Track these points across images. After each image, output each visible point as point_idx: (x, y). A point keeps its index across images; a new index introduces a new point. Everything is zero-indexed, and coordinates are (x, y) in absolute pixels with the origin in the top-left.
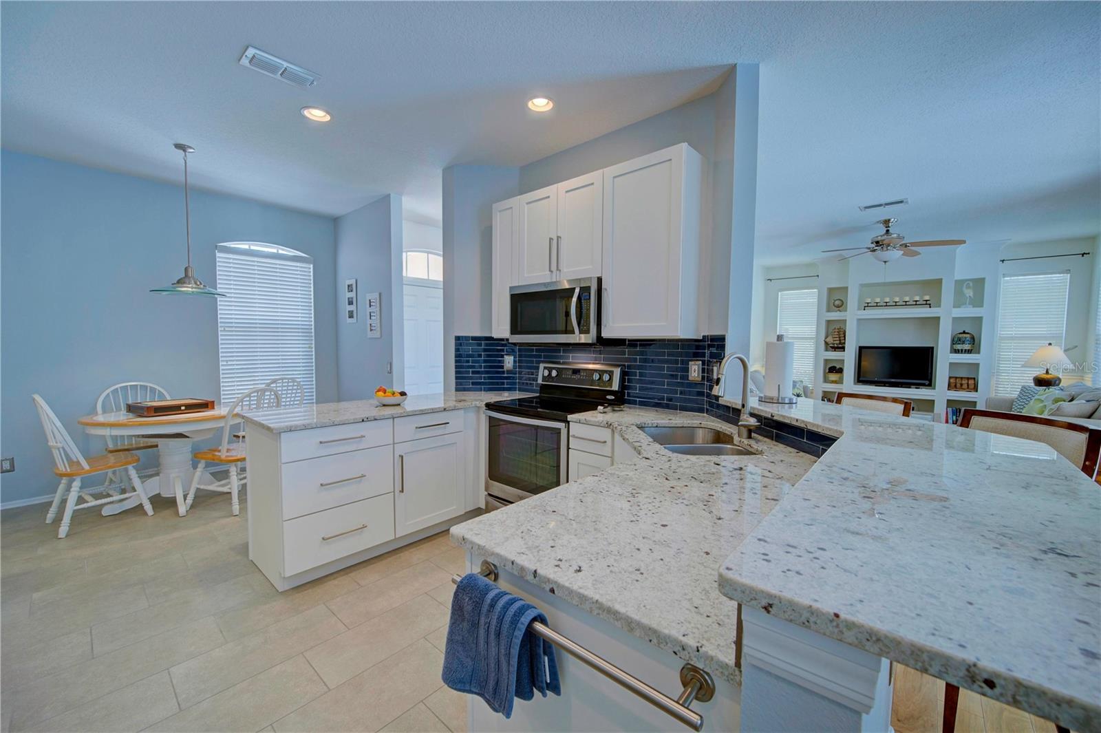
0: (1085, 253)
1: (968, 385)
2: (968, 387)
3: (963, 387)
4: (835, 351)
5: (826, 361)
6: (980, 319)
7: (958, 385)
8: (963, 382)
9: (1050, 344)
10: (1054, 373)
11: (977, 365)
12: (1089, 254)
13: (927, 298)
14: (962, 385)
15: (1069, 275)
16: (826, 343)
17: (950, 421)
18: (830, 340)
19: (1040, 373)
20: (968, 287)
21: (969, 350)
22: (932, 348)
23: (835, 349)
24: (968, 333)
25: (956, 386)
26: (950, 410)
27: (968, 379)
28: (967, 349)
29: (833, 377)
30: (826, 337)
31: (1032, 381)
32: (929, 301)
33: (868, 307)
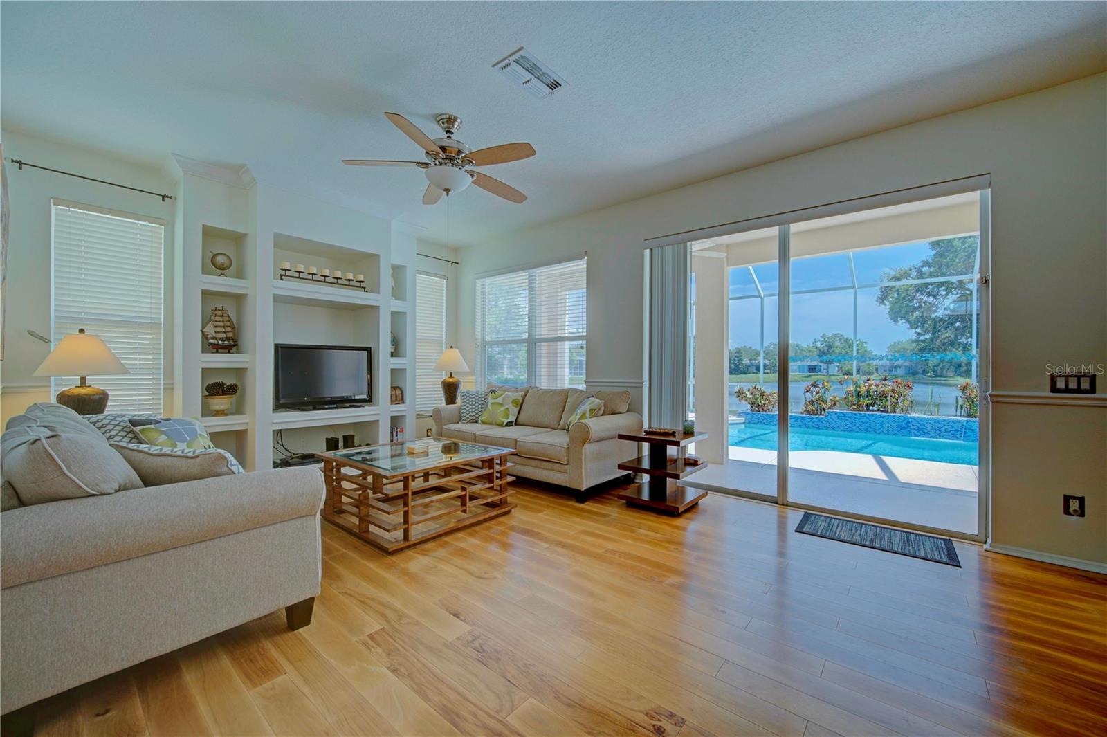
4: (217, 352)
5: (205, 372)
16: (204, 336)
18: (210, 330)
23: (218, 348)
29: (220, 403)
30: (204, 326)
32: (363, 282)
33: (285, 275)
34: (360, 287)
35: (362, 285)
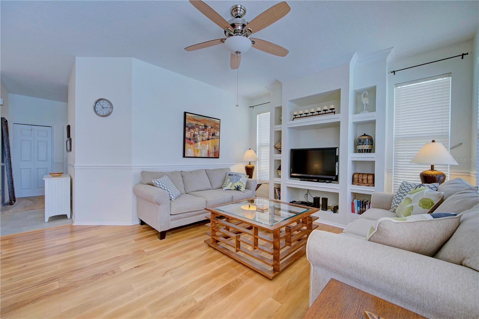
0: (463, 54)
1: (367, 180)
2: (368, 183)
3: (364, 182)
6: (374, 122)
7: (360, 180)
8: (364, 178)
9: (433, 141)
10: (439, 169)
11: (373, 163)
12: (467, 54)
13: (332, 107)
14: (363, 180)
15: (451, 77)
17: (356, 211)
19: (426, 169)
20: (365, 96)
21: (368, 150)
22: (335, 149)
24: (367, 135)
25: (358, 181)
26: (355, 201)
27: (368, 174)
28: (366, 148)
31: (419, 177)
32: (334, 109)
33: (295, 118)
34: (332, 112)
35: (333, 111)
